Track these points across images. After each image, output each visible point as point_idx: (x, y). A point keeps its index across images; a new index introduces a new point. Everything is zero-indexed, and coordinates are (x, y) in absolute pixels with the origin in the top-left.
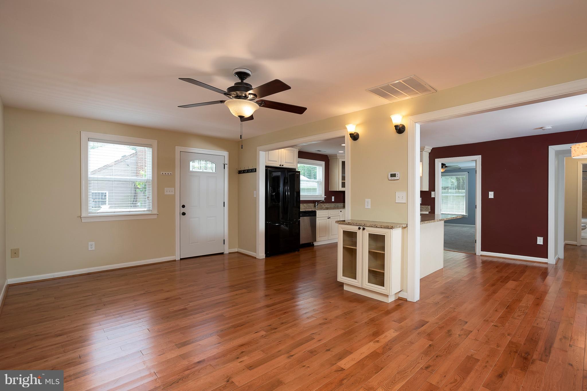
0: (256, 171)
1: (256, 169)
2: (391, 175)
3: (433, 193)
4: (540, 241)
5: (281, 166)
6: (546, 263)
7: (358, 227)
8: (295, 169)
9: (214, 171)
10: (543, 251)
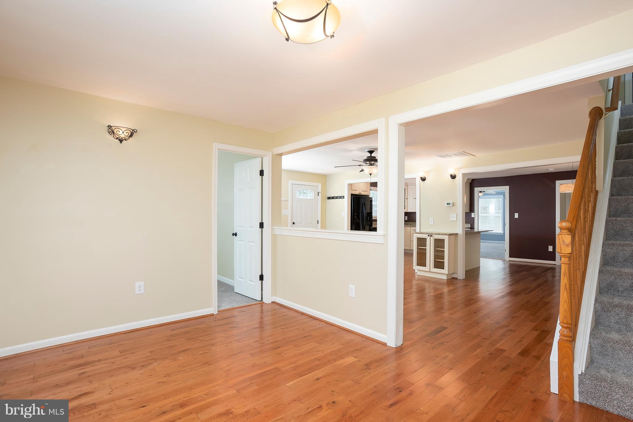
0: (344, 198)
1: (344, 196)
2: (447, 203)
3: (473, 214)
4: (550, 249)
5: (360, 194)
6: (555, 265)
7: (427, 235)
8: (368, 196)
9: (313, 198)
10: (552, 256)
